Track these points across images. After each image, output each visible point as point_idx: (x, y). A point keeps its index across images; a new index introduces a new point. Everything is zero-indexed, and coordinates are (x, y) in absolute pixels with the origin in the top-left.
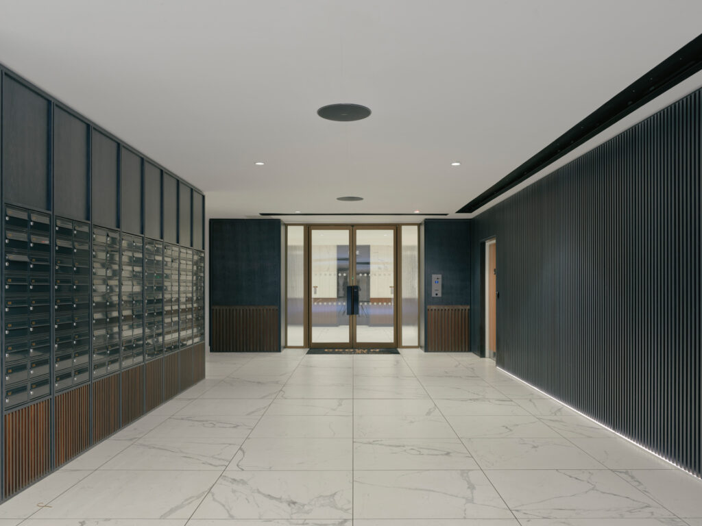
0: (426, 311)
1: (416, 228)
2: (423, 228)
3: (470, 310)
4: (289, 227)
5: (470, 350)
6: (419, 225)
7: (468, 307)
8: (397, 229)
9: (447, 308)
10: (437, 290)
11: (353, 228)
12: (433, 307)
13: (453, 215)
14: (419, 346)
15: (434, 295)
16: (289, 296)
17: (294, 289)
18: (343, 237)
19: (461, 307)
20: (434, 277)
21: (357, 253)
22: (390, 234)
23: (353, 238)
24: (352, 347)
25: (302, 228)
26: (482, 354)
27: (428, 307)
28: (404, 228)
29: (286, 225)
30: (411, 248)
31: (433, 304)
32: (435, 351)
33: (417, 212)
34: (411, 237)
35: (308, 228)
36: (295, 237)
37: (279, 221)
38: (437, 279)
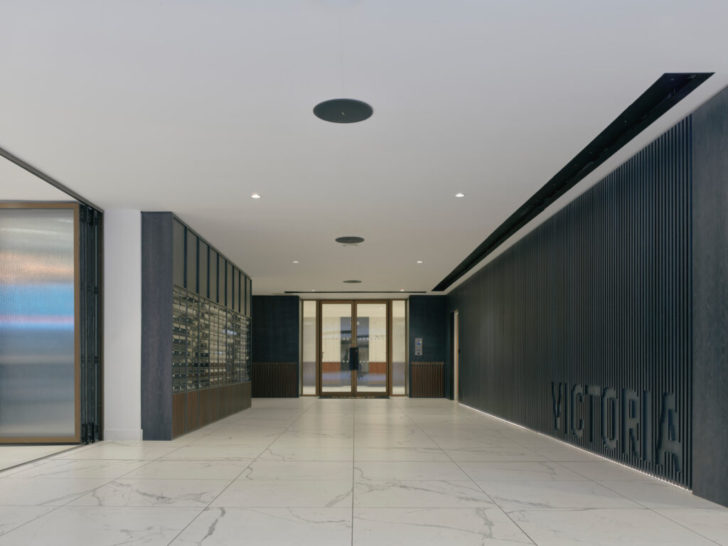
0: (411, 365)
1: (404, 302)
2: (408, 302)
3: (444, 365)
4: (305, 302)
5: (444, 397)
6: (406, 300)
7: (443, 363)
8: (389, 303)
9: (426, 364)
10: (419, 351)
11: (354, 302)
12: (416, 363)
13: (430, 293)
14: (406, 395)
15: (416, 354)
16: (304, 360)
17: (308, 354)
18: (346, 310)
19: (437, 363)
20: (417, 340)
21: (358, 323)
22: (383, 307)
23: (354, 311)
24: (354, 394)
25: (314, 303)
26: (452, 398)
27: (412, 363)
28: (394, 302)
29: (303, 300)
30: (399, 319)
31: (416, 361)
32: (417, 397)
33: (402, 290)
34: (400, 310)
35: (320, 303)
36: (309, 310)
37: (298, 297)
38: (419, 341)
